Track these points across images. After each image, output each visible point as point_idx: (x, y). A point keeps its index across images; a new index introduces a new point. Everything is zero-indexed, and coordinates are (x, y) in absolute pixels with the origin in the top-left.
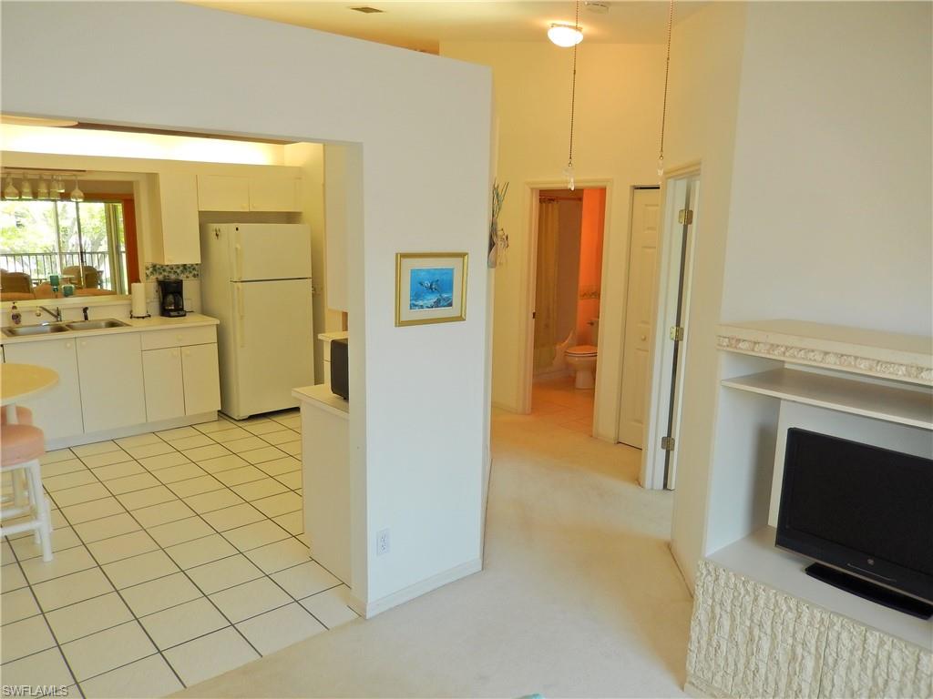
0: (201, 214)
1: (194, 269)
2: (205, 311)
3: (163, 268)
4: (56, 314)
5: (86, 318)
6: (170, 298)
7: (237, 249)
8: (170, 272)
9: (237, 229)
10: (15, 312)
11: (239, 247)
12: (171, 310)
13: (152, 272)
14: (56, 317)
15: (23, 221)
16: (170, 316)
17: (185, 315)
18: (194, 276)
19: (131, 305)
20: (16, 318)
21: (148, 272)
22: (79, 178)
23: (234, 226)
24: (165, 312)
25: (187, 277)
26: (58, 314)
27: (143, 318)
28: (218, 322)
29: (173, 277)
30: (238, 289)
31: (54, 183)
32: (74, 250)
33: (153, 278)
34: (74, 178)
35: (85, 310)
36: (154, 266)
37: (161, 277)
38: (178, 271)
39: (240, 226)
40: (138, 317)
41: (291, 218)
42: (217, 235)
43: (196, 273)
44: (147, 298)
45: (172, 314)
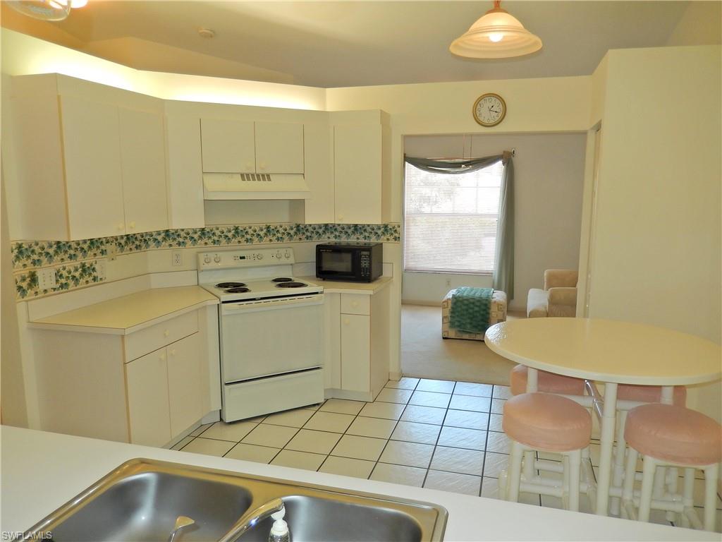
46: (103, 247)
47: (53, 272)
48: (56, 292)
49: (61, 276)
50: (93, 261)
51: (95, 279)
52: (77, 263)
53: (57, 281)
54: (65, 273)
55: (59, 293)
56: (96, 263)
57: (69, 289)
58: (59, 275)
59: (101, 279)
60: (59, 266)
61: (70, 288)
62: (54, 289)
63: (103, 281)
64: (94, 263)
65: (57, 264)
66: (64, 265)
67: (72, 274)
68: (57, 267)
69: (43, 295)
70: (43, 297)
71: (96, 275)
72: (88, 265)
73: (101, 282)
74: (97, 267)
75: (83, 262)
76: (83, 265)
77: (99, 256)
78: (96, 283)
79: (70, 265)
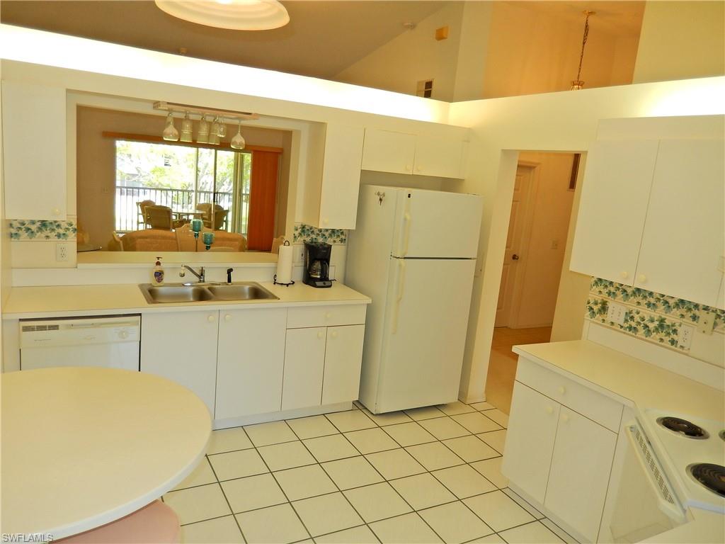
0: (364, 173)
1: (342, 233)
2: (348, 282)
3: (311, 230)
4: (199, 273)
5: (229, 280)
6: (318, 265)
7: (405, 219)
8: (318, 234)
9: (409, 196)
10: (158, 268)
11: (408, 217)
12: (316, 279)
13: (300, 234)
14: (200, 277)
15: (171, 162)
16: (315, 286)
17: (330, 286)
18: (341, 241)
19: (276, 268)
20: (159, 275)
21: (297, 233)
22: (244, 123)
23: (406, 191)
24: (309, 280)
25: (335, 241)
26: (202, 275)
27: (287, 285)
28: (370, 301)
29: (320, 240)
30: (400, 265)
31: (216, 127)
32: (207, 189)
33: (300, 239)
34: (236, 122)
35: (230, 271)
36: (303, 227)
37: (308, 240)
38: (327, 234)
39: (414, 192)
40: (282, 284)
41: (448, 185)
42: (381, 200)
43: (343, 237)
44: (293, 262)
45: (318, 283)
46: (697, 312)
47: (624, 310)
48: (622, 330)
49: (632, 318)
50: (677, 320)
51: (673, 342)
52: (655, 314)
53: (626, 321)
54: (637, 318)
55: (624, 333)
56: (680, 325)
57: (637, 335)
58: (629, 316)
59: (682, 347)
60: (635, 308)
61: (639, 335)
62: (622, 327)
63: (684, 351)
64: (677, 324)
65: (631, 304)
66: (639, 309)
67: (646, 322)
68: (631, 308)
69: (609, 325)
70: (608, 327)
71: (676, 339)
72: (667, 322)
73: (681, 350)
74: (680, 330)
75: (663, 317)
76: (662, 321)
77: (688, 320)
78: (673, 347)
79: (647, 313)
